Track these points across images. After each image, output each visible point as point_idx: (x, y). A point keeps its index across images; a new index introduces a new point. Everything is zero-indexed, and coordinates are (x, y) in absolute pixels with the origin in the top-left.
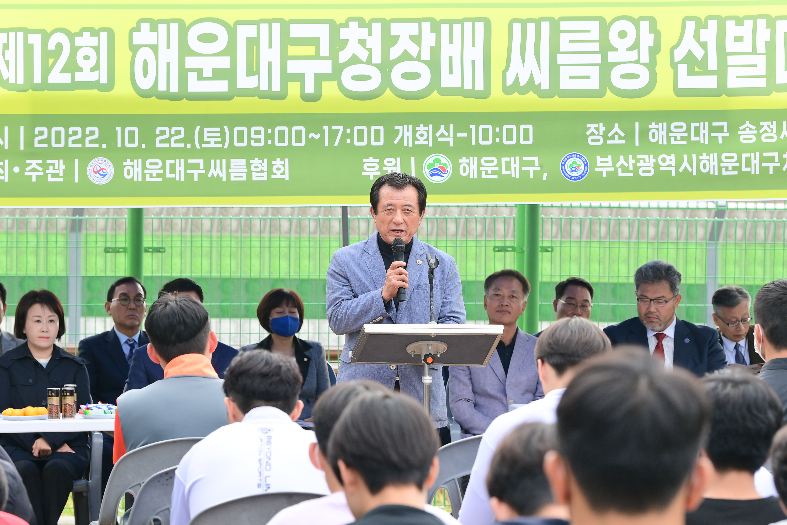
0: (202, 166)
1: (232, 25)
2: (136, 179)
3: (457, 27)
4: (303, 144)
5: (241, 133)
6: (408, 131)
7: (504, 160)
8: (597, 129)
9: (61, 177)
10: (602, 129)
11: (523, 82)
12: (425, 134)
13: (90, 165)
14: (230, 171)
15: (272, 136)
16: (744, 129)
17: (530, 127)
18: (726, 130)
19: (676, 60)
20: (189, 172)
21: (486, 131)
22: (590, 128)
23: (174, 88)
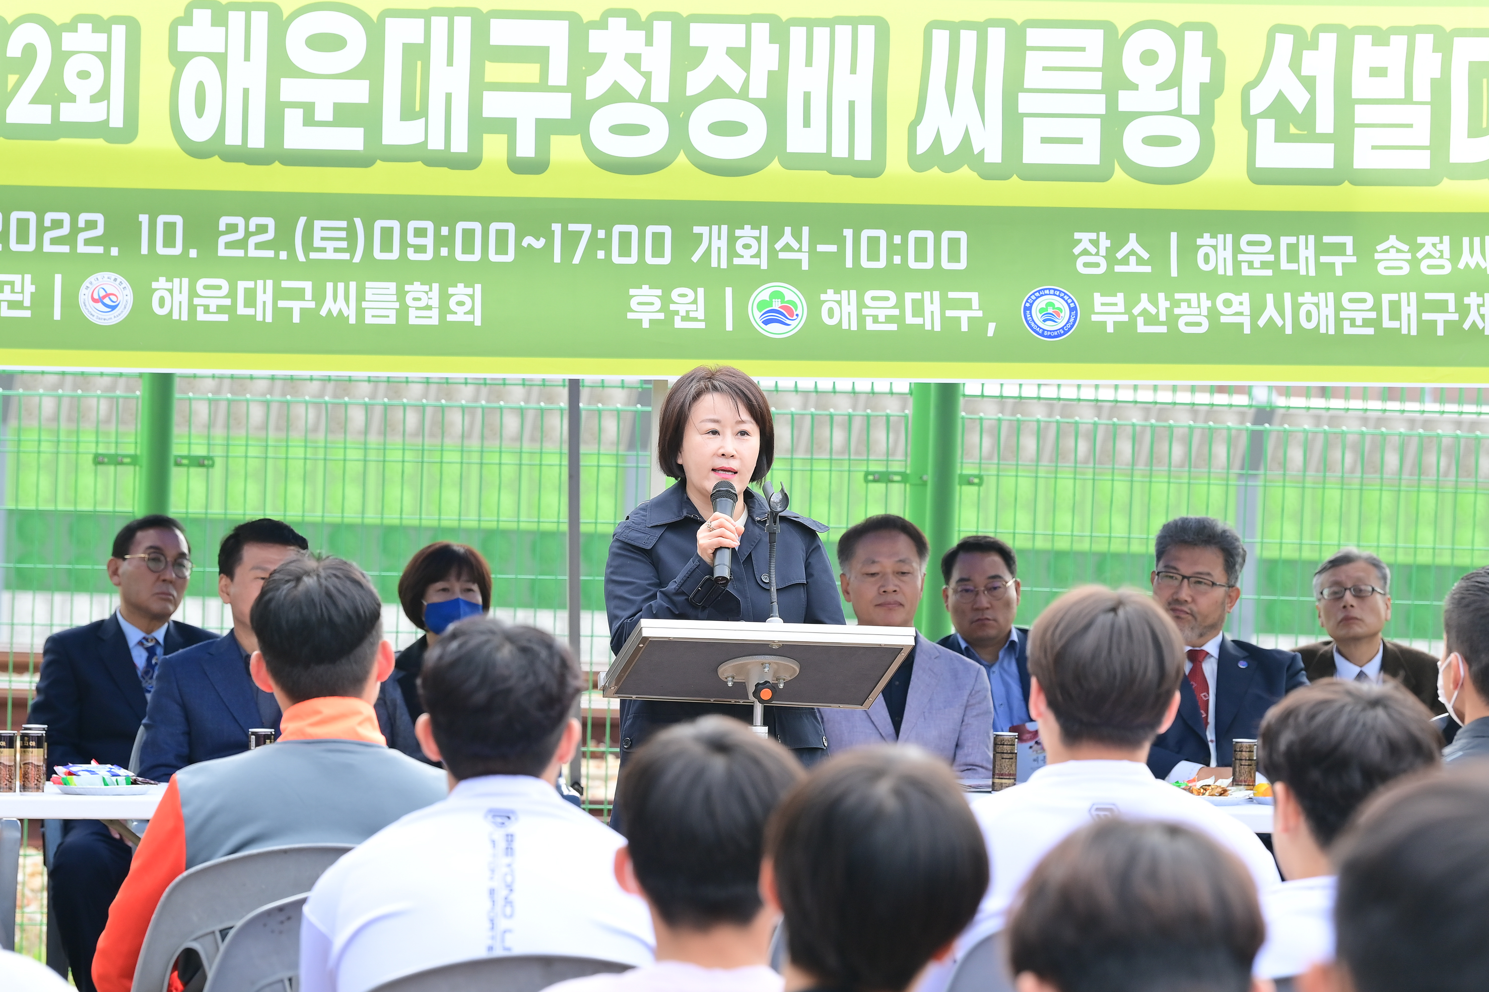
0: (308, 295)
1: (375, 18)
2: (175, 316)
3: (821, 34)
4: (510, 257)
5: (387, 233)
6: (719, 238)
7: (909, 296)
8: (1095, 243)
9: (26, 308)
10: (1105, 243)
11: (949, 146)
12: (754, 244)
13: (85, 287)
14: (364, 305)
15: (448, 242)
16: (1386, 251)
17: (962, 235)
18: (1349, 250)
19: (1254, 110)
20: (282, 304)
21: (873, 242)
22: (1080, 241)
23: (257, 141)
